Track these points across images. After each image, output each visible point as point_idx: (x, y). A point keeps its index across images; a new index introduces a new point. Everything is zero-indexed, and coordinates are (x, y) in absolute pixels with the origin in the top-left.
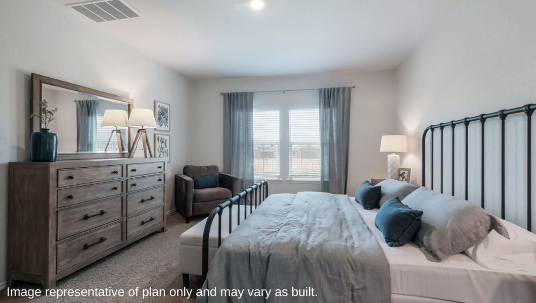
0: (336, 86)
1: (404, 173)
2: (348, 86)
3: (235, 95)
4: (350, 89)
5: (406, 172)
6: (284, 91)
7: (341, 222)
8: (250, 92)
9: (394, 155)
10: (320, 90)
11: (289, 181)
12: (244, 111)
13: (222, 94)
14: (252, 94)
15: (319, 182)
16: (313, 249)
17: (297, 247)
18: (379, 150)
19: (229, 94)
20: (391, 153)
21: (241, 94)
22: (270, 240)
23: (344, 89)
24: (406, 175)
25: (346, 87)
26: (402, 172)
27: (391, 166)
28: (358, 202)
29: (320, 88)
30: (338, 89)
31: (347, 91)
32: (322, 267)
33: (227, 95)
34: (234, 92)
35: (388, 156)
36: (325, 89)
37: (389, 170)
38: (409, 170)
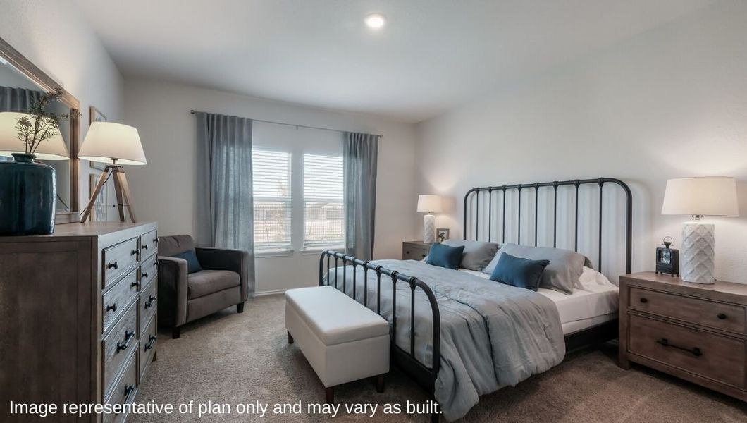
0: (363, 131)
1: (443, 233)
2: (376, 133)
3: (216, 117)
4: (377, 137)
5: (445, 232)
6: (297, 126)
8: (248, 119)
9: (429, 215)
10: (345, 134)
11: (304, 252)
12: (236, 146)
13: (193, 112)
14: (250, 122)
18: (417, 211)
19: (208, 115)
20: (427, 214)
21: (233, 119)
23: (371, 137)
24: (445, 236)
25: (373, 135)
26: (441, 232)
27: (429, 227)
29: (345, 130)
30: (366, 136)
31: (374, 141)
33: (205, 117)
34: (213, 113)
35: (425, 216)
36: (351, 134)
38: (448, 230)
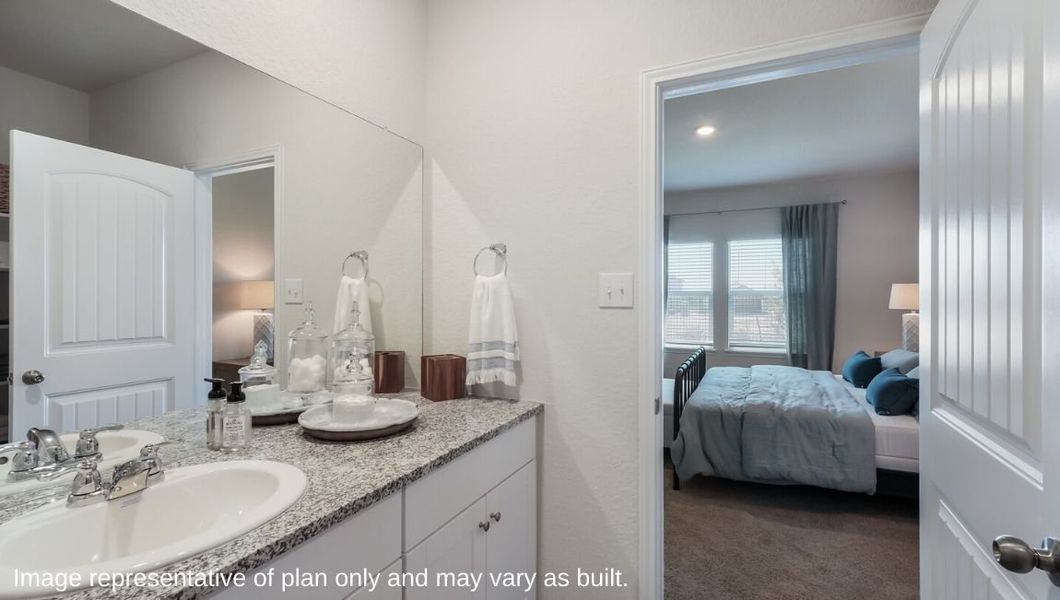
0: (810, 201)
2: (832, 200)
4: (836, 206)
6: (719, 212)
7: (822, 394)
9: (910, 314)
10: (783, 210)
11: (728, 352)
14: (667, 218)
15: (785, 355)
16: (789, 411)
17: (772, 408)
18: (888, 305)
20: (907, 311)
22: (740, 404)
23: (825, 206)
25: (830, 204)
27: (908, 332)
28: (846, 380)
29: (784, 205)
30: (815, 207)
31: (830, 211)
32: (800, 425)
35: (904, 315)
36: (791, 208)
37: (905, 338)
